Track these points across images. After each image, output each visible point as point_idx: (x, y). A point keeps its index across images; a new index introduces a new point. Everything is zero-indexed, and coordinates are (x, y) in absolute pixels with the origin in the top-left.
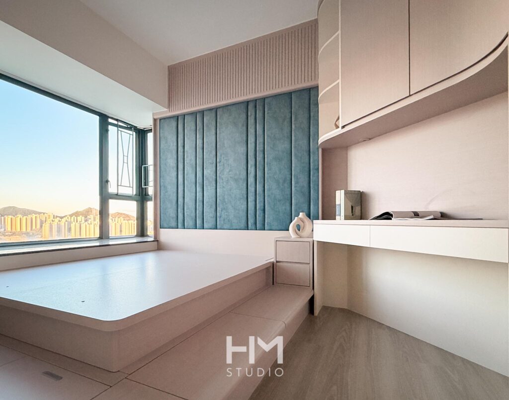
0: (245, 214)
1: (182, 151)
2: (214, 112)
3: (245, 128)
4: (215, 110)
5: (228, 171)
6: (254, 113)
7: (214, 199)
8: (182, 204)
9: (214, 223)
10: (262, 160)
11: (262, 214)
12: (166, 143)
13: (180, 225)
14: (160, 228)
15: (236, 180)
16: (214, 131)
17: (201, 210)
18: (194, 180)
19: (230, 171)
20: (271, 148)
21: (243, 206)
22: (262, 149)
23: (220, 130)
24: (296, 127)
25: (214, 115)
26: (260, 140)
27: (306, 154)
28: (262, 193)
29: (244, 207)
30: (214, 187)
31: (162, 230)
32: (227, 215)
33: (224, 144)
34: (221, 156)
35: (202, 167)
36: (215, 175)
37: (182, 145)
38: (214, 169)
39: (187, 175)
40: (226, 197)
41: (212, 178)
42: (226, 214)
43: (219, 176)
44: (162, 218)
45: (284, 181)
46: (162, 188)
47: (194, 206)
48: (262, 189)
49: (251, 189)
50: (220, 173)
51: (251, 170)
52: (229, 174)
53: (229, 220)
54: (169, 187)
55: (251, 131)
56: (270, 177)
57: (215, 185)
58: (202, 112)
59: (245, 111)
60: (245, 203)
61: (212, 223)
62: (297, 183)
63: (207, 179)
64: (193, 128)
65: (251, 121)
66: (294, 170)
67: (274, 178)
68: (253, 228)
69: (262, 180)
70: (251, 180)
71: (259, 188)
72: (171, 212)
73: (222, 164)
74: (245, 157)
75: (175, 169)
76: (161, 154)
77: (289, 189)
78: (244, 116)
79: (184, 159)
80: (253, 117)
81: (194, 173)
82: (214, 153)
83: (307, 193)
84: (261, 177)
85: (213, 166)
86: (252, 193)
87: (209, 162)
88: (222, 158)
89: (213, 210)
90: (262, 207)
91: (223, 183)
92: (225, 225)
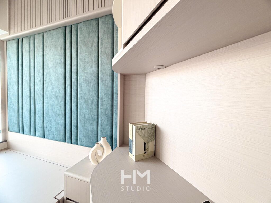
1: (21, 68)
2: (42, 35)
3: (63, 51)
6: (70, 37)
7: (42, 112)
8: (22, 113)
10: (76, 81)
11: (76, 131)
13: (20, 131)
14: (8, 131)
15: (57, 98)
16: (42, 53)
19: (52, 89)
20: (82, 70)
22: (76, 70)
23: (46, 52)
24: (102, 51)
26: (74, 62)
27: (110, 79)
28: (76, 111)
29: (62, 121)
32: (50, 127)
33: (48, 64)
34: (46, 75)
36: (42, 91)
37: (21, 63)
38: (42, 86)
40: (50, 111)
41: (41, 94)
45: (92, 103)
46: (9, 98)
47: (29, 115)
48: (76, 107)
49: (68, 107)
50: (46, 90)
52: (52, 92)
53: (52, 132)
54: (13, 98)
55: (68, 53)
56: (82, 97)
58: (34, 36)
59: (63, 35)
60: (64, 118)
61: (41, 132)
62: (102, 105)
63: (37, 94)
64: (28, 49)
65: (68, 45)
66: (100, 93)
67: (85, 99)
68: (70, 141)
69: (76, 100)
71: (73, 106)
73: (47, 82)
76: (8, 71)
77: (96, 110)
80: (69, 41)
82: (42, 72)
83: (110, 116)
84: (75, 96)
85: (41, 83)
86: (68, 110)
87: (38, 80)
88: (47, 77)
89: (41, 121)
90: (75, 124)
91: (48, 99)
92: (49, 135)
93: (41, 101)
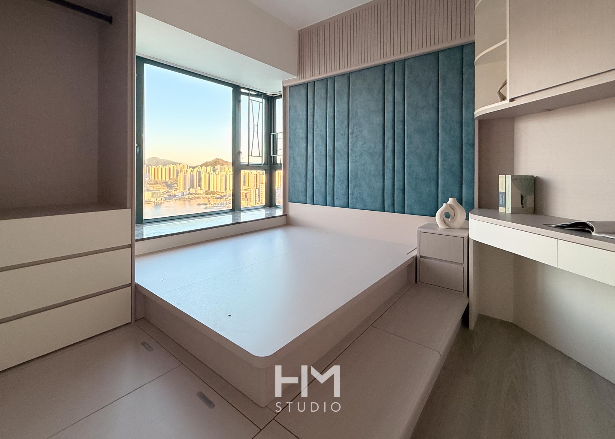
0: (380, 192)
1: (312, 120)
2: (346, 77)
3: (381, 95)
4: (348, 75)
5: (361, 143)
6: (392, 78)
7: (346, 174)
8: (311, 178)
9: (345, 200)
10: (402, 132)
11: (401, 195)
12: (296, 111)
13: (309, 200)
14: (289, 202)
15: (371, 155)
16: (346, 99)
17: (332, 185)
18: (324, 152)
19: (363, 144)
20: (412, 118)
21: (378, 184)
22: (401, 119)
23: (352, 98)
24: (444, 93)
25: (346, 80)
26: (398, 108)
27: (457, 127)
28: (401, 169)
29: (380, 184)
30: (346, 161)
31: (291, 204)
32: (360, 193)
33: (357, 113)
34: (354, 127)
35: (332, 138)
36: (347, 147)
37: (312, 114)
38: (346, 141)
39: (317, 147)
40: (359, 173)
41: (344, 150)
42: (359, 191)
43: (352, 150)
44: (291, 191)
45: (429, 158)
46: (291, 159)
47: (324, 180)
48: (402, 166)
49: (388, 165)
50: (353, 146)
51: (389, 143)
52: (363, 147)
53: (362, 199)
54: (298, 159)
55: (389, 98)
56: (411, 152)
57: (346, 159)
58: (333, 78)
59: (381, 76)
60: (382, 180)
61: (343, 201)
62: (444, 160)
63: (338, 152)
64: (324, 95)
65: (389, 87)
66: (441, 145)
67: (416, 153)
68: (391, 210)
69: (402, 155)
70: (388, 154)
71: (397, 164)
72: (300, 186)
74: (381, 128)
75: (305, 140)
76: (291, 124)
77: (435, 167)
78: (380, 81)
79: (314, 129)
80: (391, 82)
81: (324, 145)
82: (346, 123)
83: (458, 173)
84: (400, 151)
85: (345, 137)
86: (389, 169)
87: (340, 134)
88: (355, 129)
89: (345, 186)
90: (401, 187)
91: (355, 157)
92: (357, 204)
93: (345, 160)
